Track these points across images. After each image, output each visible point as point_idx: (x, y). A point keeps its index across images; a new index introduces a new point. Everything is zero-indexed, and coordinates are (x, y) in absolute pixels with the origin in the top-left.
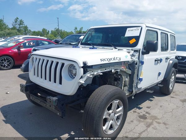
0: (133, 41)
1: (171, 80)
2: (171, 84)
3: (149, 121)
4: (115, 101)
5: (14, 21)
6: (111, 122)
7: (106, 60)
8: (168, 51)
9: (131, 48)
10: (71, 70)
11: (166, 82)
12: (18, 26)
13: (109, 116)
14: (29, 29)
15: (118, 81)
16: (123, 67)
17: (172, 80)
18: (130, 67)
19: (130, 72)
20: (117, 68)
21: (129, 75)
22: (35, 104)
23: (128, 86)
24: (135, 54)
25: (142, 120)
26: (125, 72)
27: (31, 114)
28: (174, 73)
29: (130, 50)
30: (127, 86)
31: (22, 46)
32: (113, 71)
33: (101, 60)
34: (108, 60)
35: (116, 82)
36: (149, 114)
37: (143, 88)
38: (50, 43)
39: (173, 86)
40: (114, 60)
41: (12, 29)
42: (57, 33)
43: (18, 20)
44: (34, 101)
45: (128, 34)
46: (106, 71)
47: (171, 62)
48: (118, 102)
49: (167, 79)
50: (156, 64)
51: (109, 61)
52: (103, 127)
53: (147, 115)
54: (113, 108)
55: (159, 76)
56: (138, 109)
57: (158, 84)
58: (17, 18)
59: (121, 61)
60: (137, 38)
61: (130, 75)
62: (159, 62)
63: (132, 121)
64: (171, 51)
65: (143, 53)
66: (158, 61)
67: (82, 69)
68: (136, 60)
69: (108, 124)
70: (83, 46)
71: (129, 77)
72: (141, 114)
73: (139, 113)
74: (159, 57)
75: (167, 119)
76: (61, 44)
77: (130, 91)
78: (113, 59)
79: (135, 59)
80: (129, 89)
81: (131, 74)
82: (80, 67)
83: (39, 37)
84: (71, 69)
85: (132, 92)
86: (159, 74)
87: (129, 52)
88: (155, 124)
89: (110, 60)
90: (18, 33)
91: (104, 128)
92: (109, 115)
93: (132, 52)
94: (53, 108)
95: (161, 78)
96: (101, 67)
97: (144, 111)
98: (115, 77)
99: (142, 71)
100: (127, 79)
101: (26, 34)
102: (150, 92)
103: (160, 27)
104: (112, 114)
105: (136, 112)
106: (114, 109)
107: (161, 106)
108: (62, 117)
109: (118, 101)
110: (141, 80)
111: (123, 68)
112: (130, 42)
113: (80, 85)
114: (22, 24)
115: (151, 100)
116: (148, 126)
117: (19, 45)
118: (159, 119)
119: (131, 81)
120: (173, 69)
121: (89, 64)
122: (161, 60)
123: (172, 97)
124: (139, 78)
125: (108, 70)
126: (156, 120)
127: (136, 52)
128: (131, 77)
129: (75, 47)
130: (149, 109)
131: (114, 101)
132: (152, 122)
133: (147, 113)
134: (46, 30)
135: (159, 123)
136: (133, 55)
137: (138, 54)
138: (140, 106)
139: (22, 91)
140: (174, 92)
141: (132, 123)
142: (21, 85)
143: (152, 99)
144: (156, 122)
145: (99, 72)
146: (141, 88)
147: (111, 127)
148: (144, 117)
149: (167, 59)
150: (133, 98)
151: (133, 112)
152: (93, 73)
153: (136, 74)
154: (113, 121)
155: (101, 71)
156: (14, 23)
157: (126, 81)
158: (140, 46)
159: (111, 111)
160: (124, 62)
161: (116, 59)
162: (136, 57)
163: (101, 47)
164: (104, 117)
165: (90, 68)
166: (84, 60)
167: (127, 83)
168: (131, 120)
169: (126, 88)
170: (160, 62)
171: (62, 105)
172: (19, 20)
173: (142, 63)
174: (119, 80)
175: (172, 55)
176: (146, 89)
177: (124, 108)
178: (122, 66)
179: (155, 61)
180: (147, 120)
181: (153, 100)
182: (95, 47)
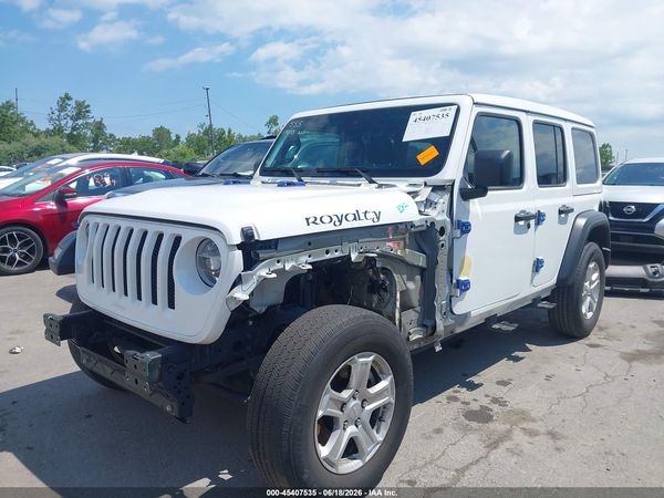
0: (429, 154)
1: (587, 284)
2: (589, 298)
3: (498, 427)
4: (359, 357)
5: (55, 107)
6: (351, 429)
7: (326, 220)
8: (568, 185)
9: (420, 180)
10: (206, 259)
11: (566, 291)
12: (70, 123)
13: (342, 411)
14: (108, 131)
15: (382, 293)
16: (391, 244)
17: (590, 284)
18: (423, 245)
19: (420, 260)
20: (369, 246)
21: (418, 271)
22: (103, 384)
23: (418, 309)
24: (435, 197)
25: (474, 424)
26: (401, 260)
27: (89, 416)
28: (595, 261)
29: (420, 185)
30: (413, 308)
31: (72, 191)
32: (354, 257)
33: (307, 219)
34: (335, 219)
35: (375, 298)
36: (502, 403)
37: (473, 314)
38: (169, 176)
39: (595, 306)
40: (355, 219)
41: (47, 132)
42: (206, 143)
43: (69, 102)
44: (95, 369)
45: (414, 131)
46: (328, 256)
47: (582, 222)
48: (374, 361)
49: (569, 283)
50: (518, 231)
51: (337, 223)
52: (320, 447)
53: (496, 408)
54: (354, 381)
55: (537, 271)
56: (465, 389)
57: (536, 300)
58: (67, 95)
59: (381, 222)
60: (443, 144)
61: (422, 271)
62: (532, 222)
63: (438, 431)
64: (581, 186)
65: (466, 195)
66: (527, 220)
67: (239, 254)
68: (439, 218)
69: (340, 439)
70: (266, 179)
71: (418, 277)
72: (475, 406)
73: (468, 404)
74: (531, 207)
75: (564, 421)
76: (205, 175)
77: (424, 326)
78: (350, 217)
79: (438, 215)
80: (424, 318)
81: (425, 266)
82: (231, 247)
83: (135, 156)
84: (205, 255)
85: (434, 327)
86: (538, 265)
87: (414, 194)
88: (519, 437)
89: (340, 222)
90: (68, 147)
91: (324, 451)
92: (343, 405)
93: (425, 193)
94: (144, 389)
95: (548, 278)
96: (310, 244)
97: (487, 396)
98: (371, 280)
99: (468, 254)
100: (411, 285)
101: (96, 150)
102: (505, 328)
103: (531, 103)
104: (353, 403)
105: (456, 399)
106: (359, 385)
107: (548, 378)
108: (183, 420)
109: (371, 358)
110: (464, 286)
111: (392, 247)
112: (418, 157)
113: (234, 307)
114: (84, 117)
115: (517, 359)
116: (494, 445)
117: (61, 187)
118: (534, 420)
119: (428, 292)
120: (594, 246)
121: (264, 235)
122: (539, 218)
123: (591, 346)
124: (454, 281)
125: (337, 254)
126: (524, 425)
127: (440, 192)
128: (427, 275)
129: (234, 182)
130: (505, 389)
131: (356, 357)
132: (509, 432)
133: (495, 401)
134: (168, 132)
135: (533, 433)
136: (429, 203)
137: (447, 197)
138: (475, 379)
139: (50, 337)
140: (601, 329)
141: (438, 436)
142: (45, 316)
143: (519, 354)
144: (524, 429)
145: (303, 262)
146: (466, 316)
147: (352, 449)
148: (482, 416)
149: (564, 211)
150: (438, 349)
151: (445, 401)
152: (280, 266)
153: (445, 267)
154: (357, 426)
155: (311, 260)
156: (57, 113)
157: (407, 289)
158: (453, 170)
159: (346, 394)
160: (396, 225)
161: (362, 216)
162: (439, 207)
163: (327, 180)
164: (320, 413)
165: (270, 248)
166: (246, 224)
167: (415, 299)
168: (437, 426)
169: (412, 315)
170: (538, 224)
171: (180, 377)
172: (72, 103)
173: (465, 228)
174: (385, 290)
175: (586, 197)
176: (491, 319)
177: (399, 383)
178: (390, 241)
179: (517, 219)
180: (491, 426)
181: (522, 358)
182: (305, 179)
